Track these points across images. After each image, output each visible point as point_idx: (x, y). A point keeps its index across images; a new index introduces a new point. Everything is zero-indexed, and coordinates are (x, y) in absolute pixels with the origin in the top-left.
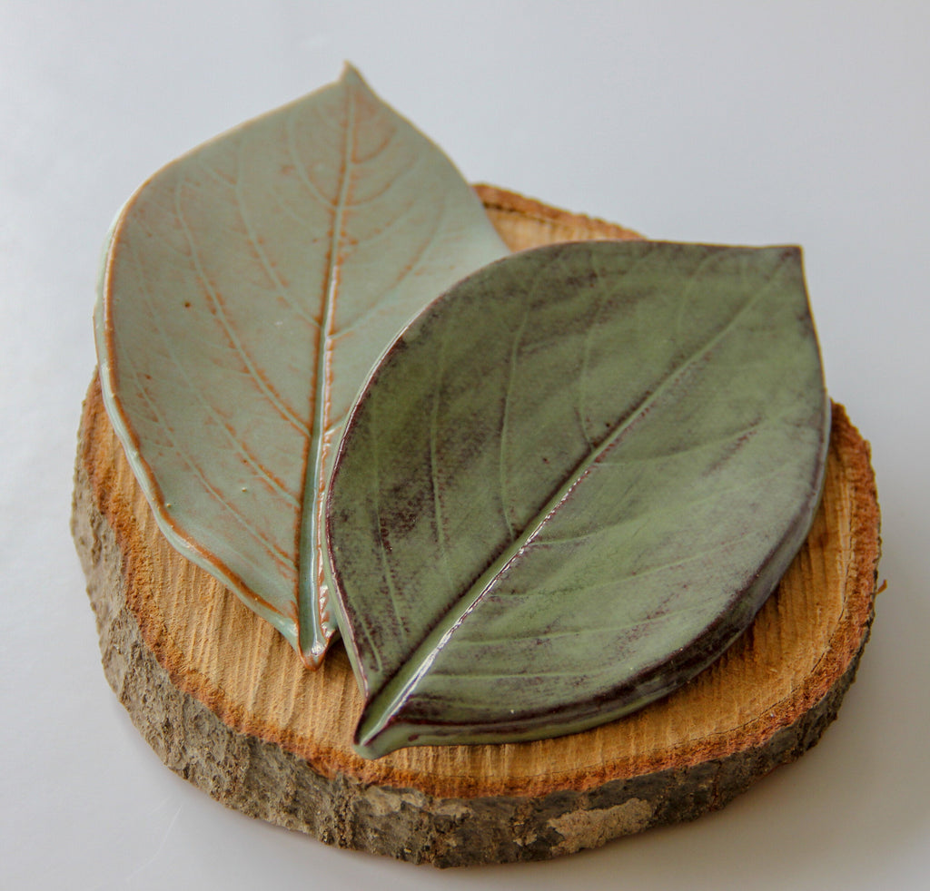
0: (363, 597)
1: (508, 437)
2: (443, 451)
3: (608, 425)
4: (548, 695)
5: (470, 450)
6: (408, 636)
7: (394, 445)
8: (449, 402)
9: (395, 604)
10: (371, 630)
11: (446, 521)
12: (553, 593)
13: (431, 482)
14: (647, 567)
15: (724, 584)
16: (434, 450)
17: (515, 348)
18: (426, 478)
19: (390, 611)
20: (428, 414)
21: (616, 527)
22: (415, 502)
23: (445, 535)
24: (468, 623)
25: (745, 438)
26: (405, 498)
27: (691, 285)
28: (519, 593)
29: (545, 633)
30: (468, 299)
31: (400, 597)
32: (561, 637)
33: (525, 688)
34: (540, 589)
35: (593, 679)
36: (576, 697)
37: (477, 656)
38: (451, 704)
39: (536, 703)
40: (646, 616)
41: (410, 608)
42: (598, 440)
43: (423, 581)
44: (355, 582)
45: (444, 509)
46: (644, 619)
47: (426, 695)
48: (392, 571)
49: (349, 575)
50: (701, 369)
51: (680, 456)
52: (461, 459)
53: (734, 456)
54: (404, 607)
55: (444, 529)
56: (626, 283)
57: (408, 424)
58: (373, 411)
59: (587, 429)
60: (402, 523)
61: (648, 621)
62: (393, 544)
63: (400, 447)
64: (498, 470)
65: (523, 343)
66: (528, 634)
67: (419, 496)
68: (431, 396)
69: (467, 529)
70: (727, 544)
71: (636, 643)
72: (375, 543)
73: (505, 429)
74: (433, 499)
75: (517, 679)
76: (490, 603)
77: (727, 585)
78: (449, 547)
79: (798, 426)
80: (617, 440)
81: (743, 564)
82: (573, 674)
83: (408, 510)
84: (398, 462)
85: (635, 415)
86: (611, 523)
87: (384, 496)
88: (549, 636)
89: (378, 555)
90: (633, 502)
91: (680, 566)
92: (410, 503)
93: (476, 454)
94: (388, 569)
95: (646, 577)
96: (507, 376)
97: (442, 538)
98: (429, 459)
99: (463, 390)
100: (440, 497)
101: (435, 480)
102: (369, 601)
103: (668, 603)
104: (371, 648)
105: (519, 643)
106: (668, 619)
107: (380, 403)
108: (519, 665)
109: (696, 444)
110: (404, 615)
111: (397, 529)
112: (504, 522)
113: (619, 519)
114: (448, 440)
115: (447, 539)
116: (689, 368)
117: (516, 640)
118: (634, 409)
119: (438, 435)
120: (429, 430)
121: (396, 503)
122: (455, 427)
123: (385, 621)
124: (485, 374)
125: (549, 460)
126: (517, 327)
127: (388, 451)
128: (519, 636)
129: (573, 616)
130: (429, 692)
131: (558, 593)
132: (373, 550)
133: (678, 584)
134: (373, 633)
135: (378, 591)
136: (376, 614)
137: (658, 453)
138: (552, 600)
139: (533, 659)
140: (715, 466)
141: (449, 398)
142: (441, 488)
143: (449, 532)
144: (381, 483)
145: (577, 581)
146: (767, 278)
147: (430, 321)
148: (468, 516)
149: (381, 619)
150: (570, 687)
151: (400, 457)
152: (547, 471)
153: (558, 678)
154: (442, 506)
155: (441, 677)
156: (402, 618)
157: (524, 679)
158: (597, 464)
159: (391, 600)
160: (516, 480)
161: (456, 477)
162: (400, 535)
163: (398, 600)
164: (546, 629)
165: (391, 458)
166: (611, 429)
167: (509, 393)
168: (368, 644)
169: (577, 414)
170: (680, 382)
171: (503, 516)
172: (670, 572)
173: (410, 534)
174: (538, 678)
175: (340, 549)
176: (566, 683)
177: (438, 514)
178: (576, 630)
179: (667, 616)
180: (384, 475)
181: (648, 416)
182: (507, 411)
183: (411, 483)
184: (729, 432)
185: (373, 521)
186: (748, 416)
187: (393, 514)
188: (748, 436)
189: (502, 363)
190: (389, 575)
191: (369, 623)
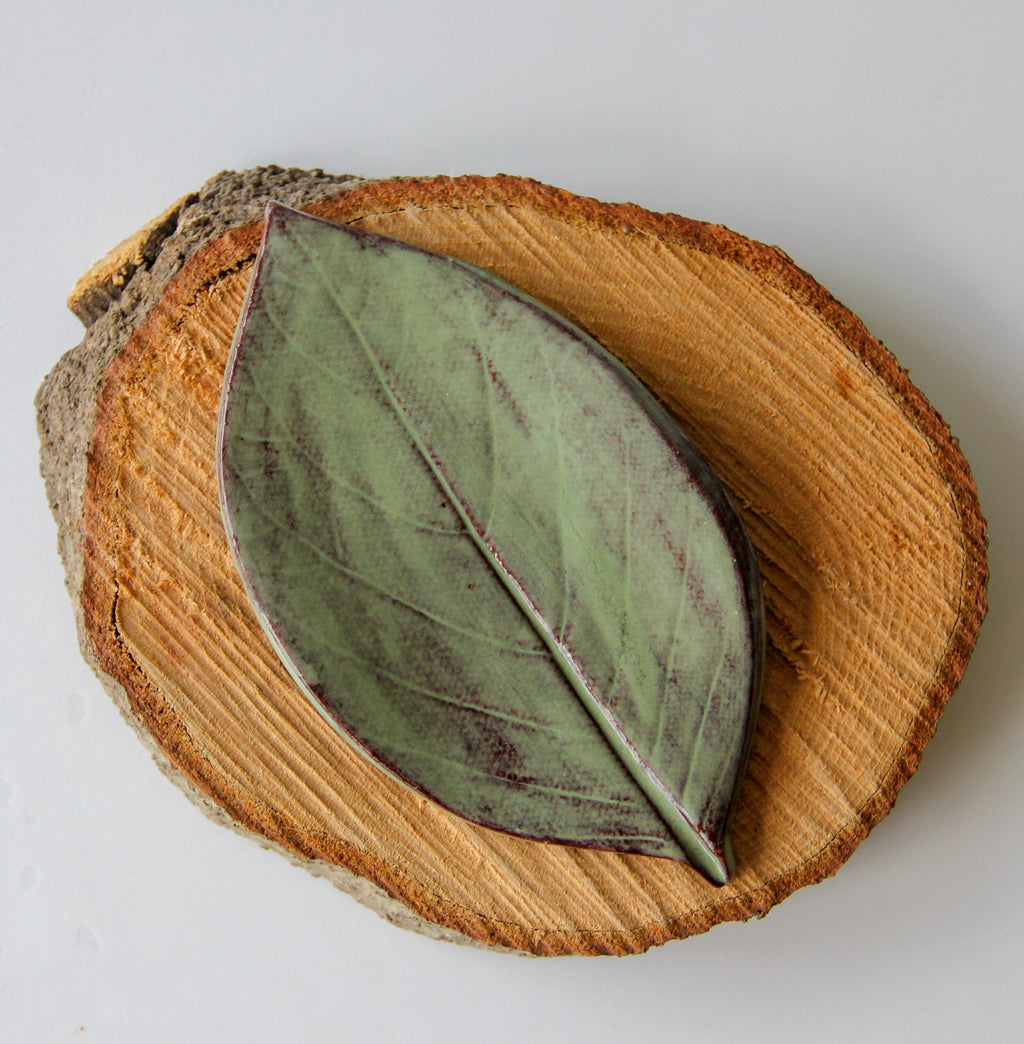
0: (579, 826)
1: (435, 613)
2: (437, 685)
3: (444, 505)
4: (734, 698)
5: (442, 658)
6: (632, 801)
7: (423, 734)
8: (387, 661)
9: (593, 798)
10: (617, 832)
11: (514, 712)
12: (623, 644)
13: (467, 709)
14: (622, 543)
15: (675, 488)
16: (436, 695)
17: (338, 566)
18: (463, 713)
19: (601, 807)
20: (396, 686)
21: (565, 549)
22: (486, 735)
23: (529, 719)
24: (634, 739)
25: (494, 375)
26: (480, 743)
27: (295, 344)
28: (614, 676)
29: (665, 670)
30: (279, 598)
31: (588, 791)
32: (675, 658)
33: (720, 715)
34: (615, 655)
35: (733, 650)
36: (746, 673)
37: (673, 746)
38: (717, 791)
39: (739, 713)
40: (679, 571)
41: (602, 786)
42: (459, 523)
43: (576, 762)
44: (560, 827)
45: (501, 709)
46: (682, 574)
47: (704, 811)
48: (557, 787)
49: (551, 829)
50: (398, 379)
51: (497, 450)
52: (450, 670)
53: (513, 396)
54: (600, 791)
55: (523, 717)
56: (279, 413)
57: (403, 712)
58: (382, 742)
59: (443, 528)
60: (506, 756)
61: (686, 573)
62: (527, 774)
63: (425, 727)
64: (469, 638)
65: (334, 555)
66: (662, 687)
67: (481, 728)
68: (379, 678)
69: (529, 696)
70: (627, 461)
71: (708, 595)
72: (522, 791)
73: (424, 611)
74: (487, 716)
75: (707, 720)
76: (618, 708)
77: (678, 485)
78: (544, 721)
79: (494, 314)
80: (463, 503)
81: (660, 459)
82: (720, 666)
83: (494, 745)
84: (440, 735)
85: (437, 471)
86: (559, 553)
87: (473, 763)
88: (670, 668)
89: (535, 793)
90: (540, 520)
91: (633, 514)
92: (486, 740)
93: (448, 653)
94: (553, 789)
95: (633, 549)
96: (369, 588)
97: (531, 724)
98: (443, 703)
99: (377, 641)
100: (486, 707)
101: (466, 705)
102: (584, 822)
103: (674, 545)
104: (637, 841)
105: (669, 700)
106: (693, 554)
107: (376, 733)
108: (694, 711)
109: (487, 425)
110: (610, 796)
111: (511, 763)
112: (530, 656)
113: (557, 543)
114: (427, 676)
115: (535, 719)
116: (393, 390)
117: (665, 701)
118: (430, 469)
119: (420, 684)
120: (413, 692)
121: (483, 753)
122: (415, 664)
123: (611, 816)
124: (363, 611)
125: (471, 582)
126: (314, 555)
127: (427, 742)
128: (661, 696)
129: (655, 636)
130: (701, 808)
131: (625, 639)
132: (529, 796)
133: (655, 525)
134: (621, 833)
135: (576, 809)
136: (600, 821)
137: (488, 470)
138: (631, 649)
139: (691, 694)
140: (520, 420)
141: (383, 659)
142: (477, 702)
143: (528, 715)
144: (458, 760)
145: (616, 615)
146: (306, 260)
147: (299, 649)
148: (514, 690)
149: (607, 818)
150: (733, 674)
151: (436, 732)
152: (484, 590)
153: (719, 681)
154: (497, 709)
155: (687, 789)
156: (612, 798)
157: (709, 712)
158: (486, 536)
159: (589, 801)
160: (486, 625)
161: (469, 682)
162: (518, 763)
163: (591, 795)
164: (662, 668)
165: (434, 741)
166: (447, 503)
167: (387, 592)
168: (631, 841)
169: (423, 530)
170: (409, 406)
171: (523, 655)
172: (637, 525)
173: (520, 753)
174: (713, 699)
175: (520, 826)
176: (728, 677)
177: (504, 716)
178: (671, 640)
179: (688, 552)
180: (450, 754)
181: (442, 459)
182: (407, 603)
183: (465, 731)
184: (483, 387)
185: (497, 783)
186: (469, 358)
187: (494, 761)
188: (493, 370)
189: (353, 586)
190: (559, 791)
191: (609, 832)
